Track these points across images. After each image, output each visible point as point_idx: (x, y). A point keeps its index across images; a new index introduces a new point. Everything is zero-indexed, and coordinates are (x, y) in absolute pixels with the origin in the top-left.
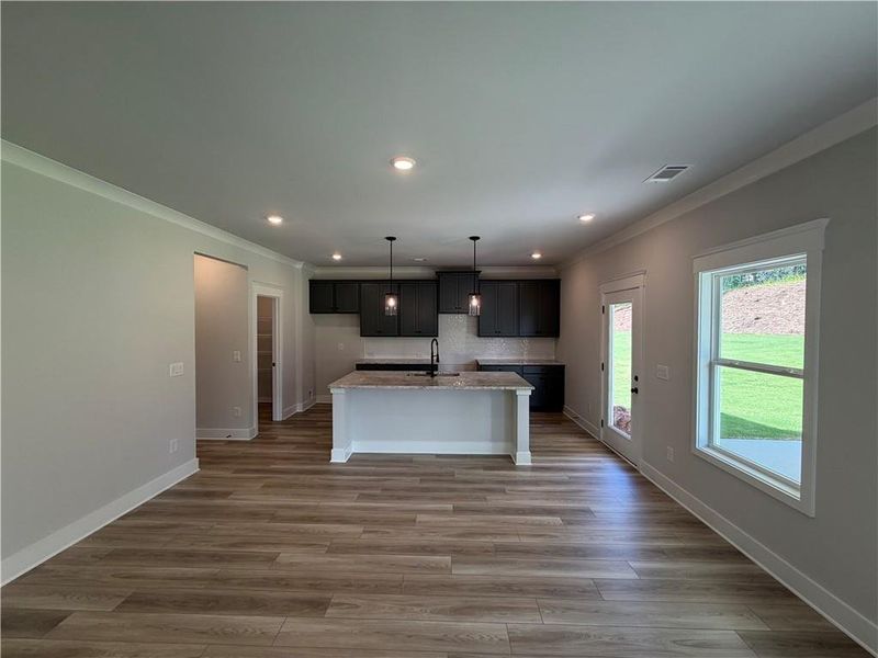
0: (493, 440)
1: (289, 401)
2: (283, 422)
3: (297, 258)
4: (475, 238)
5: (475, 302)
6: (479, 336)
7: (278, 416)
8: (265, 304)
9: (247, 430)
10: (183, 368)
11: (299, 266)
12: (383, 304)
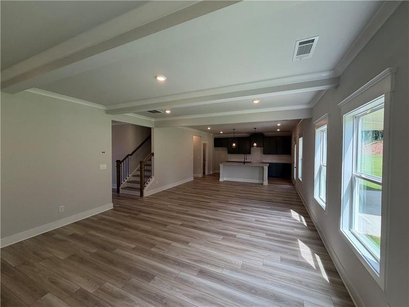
0: (259, 179)
1: (209, 170)
2: (208, 175)
3: (211, 133)
4: (255, 128)
5: (255, 144)
6: (264, 154)
7: (206, 173)
8: (204, 145)
9: (201, 175)
10: (192, 158)
11: (212, 134)
12: (232, 145)
